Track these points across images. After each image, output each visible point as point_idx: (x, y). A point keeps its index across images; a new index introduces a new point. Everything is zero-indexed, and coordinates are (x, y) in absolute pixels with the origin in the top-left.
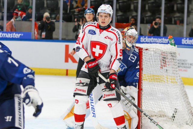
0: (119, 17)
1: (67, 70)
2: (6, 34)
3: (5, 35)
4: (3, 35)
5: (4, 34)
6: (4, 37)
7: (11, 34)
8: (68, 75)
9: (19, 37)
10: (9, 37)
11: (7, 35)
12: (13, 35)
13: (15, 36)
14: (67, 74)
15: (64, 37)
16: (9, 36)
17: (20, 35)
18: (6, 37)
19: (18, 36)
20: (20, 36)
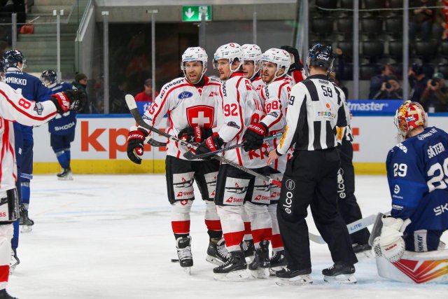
2: (358, 105)
5: (355, 105)
9: (381, 109)
10: (364, 109)
16: (363, 107)
17: (382, 105)
19: (379, 106)
20: (384, 107)
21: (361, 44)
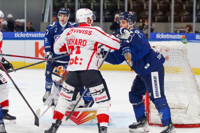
21: (79, 4)
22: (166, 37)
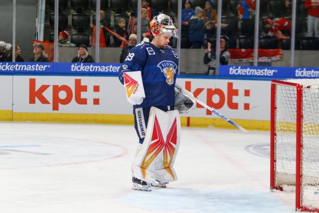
0: (262, 41)
1: (188, 119)
3: (98, 68)
4: (95, 68)
6: (96, 70)
7: (107, 67)
8: (190, 125)
11: (101, 68)
12: (109, 68)
13: (111, 70)
14: (188, 125)
15: (184, 70)
18: (99, 71)
22: (246, 73)
